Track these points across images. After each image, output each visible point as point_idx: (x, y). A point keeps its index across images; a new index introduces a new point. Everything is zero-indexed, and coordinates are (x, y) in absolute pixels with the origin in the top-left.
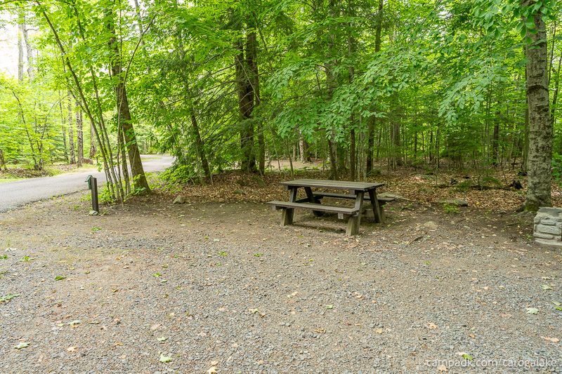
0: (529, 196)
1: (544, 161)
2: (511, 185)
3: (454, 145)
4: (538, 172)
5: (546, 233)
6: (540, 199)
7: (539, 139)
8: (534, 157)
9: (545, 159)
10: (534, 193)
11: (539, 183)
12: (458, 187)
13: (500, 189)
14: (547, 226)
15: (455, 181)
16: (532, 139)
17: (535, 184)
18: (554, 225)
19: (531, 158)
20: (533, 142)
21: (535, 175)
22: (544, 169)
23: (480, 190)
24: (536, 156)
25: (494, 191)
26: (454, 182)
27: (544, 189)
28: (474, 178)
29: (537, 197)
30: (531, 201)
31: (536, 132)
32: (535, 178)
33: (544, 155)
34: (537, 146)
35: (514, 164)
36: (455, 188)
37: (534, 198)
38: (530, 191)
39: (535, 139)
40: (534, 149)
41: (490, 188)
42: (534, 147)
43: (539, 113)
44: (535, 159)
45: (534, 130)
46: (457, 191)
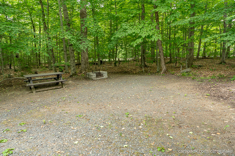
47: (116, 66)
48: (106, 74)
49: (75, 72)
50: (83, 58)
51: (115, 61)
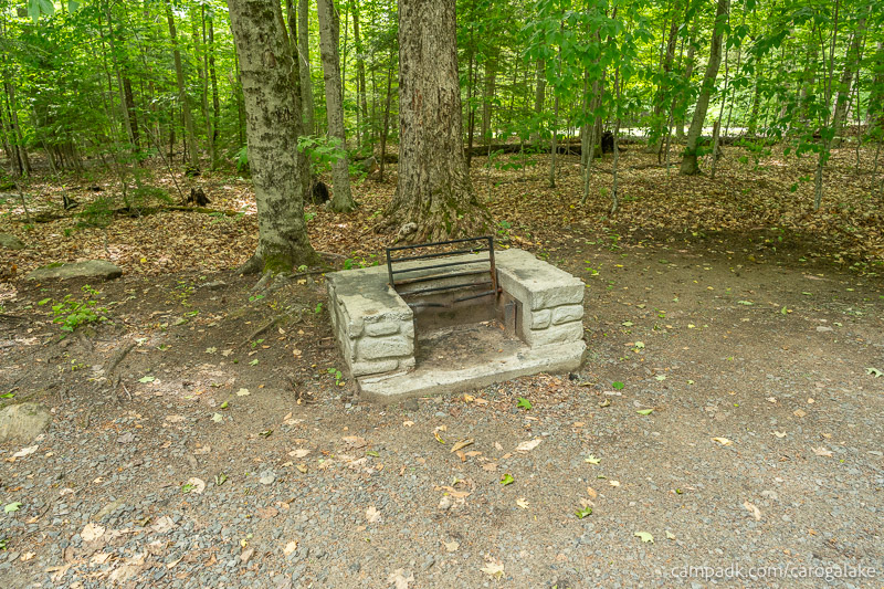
0: (266, 236)
1: (286, 149)
2: (190, 199)
3: (50, 120)
4: (278, 176)
5: (380, 359)
6: (291, 238)
7: (266, 90)
8: (263, 138)
9: (286, 143)
10: (276, 226)
11: (283, 201)
12: (82, 215)
13: (172, 210)
14: (383, 340)
15: (71, 201)
16: (251, 91)
17: (274, 206)
18: (398, 333)
19: (257, 143)
20: (254, 98)
21: (272, 183)
22: (287, 166)
23: (134, 217)
24: (266, 137)
25: (161, 216)
26: (70, 204)
27: (294, 215)
28: (111, 189)
29: (283, 235)
30: (275, 246)
31: (258, 73)
32: (273, 189)
33: (283, 133)
34: (266, 110)
35: (171, 155)
36: (76, 220)
37: (278, 240)
38: (267, 224)
39: (258, 90)
40: (261, 119)
41: (153, 211)
42: (259, 114)
43: (257, 22)
44: (266, 144)
45: (251, 68)
46: (82, 225)
47: (696, 172)
48: (558, 314)
49: (291, 237)
50: (411, 106)
51: (693, 139)
